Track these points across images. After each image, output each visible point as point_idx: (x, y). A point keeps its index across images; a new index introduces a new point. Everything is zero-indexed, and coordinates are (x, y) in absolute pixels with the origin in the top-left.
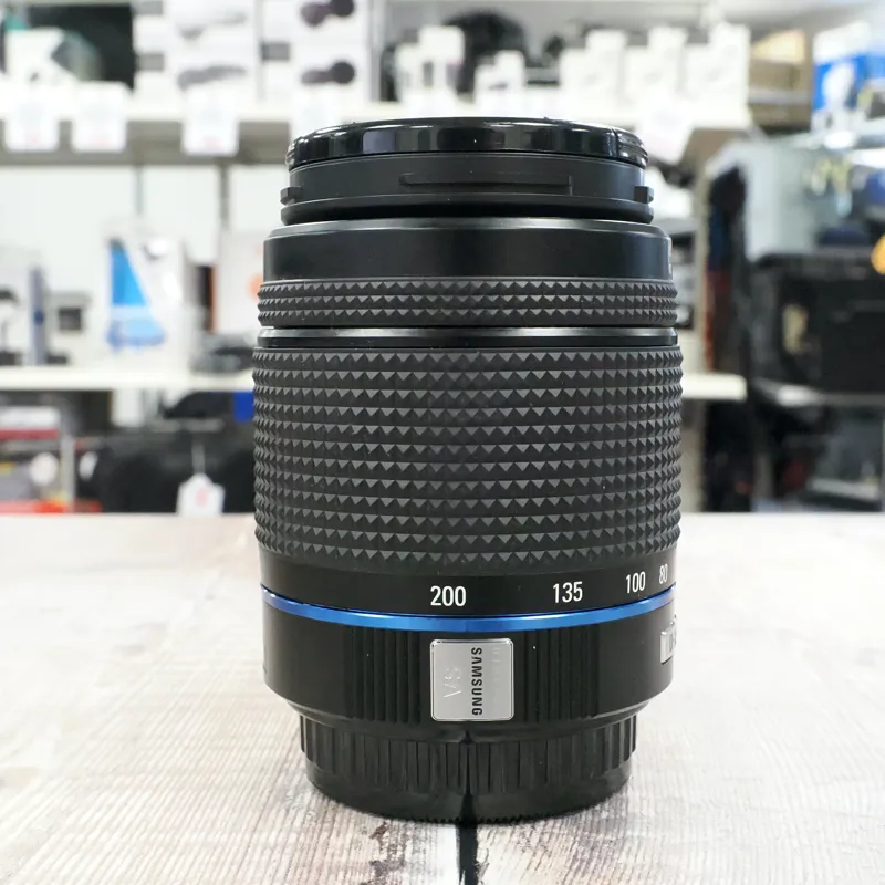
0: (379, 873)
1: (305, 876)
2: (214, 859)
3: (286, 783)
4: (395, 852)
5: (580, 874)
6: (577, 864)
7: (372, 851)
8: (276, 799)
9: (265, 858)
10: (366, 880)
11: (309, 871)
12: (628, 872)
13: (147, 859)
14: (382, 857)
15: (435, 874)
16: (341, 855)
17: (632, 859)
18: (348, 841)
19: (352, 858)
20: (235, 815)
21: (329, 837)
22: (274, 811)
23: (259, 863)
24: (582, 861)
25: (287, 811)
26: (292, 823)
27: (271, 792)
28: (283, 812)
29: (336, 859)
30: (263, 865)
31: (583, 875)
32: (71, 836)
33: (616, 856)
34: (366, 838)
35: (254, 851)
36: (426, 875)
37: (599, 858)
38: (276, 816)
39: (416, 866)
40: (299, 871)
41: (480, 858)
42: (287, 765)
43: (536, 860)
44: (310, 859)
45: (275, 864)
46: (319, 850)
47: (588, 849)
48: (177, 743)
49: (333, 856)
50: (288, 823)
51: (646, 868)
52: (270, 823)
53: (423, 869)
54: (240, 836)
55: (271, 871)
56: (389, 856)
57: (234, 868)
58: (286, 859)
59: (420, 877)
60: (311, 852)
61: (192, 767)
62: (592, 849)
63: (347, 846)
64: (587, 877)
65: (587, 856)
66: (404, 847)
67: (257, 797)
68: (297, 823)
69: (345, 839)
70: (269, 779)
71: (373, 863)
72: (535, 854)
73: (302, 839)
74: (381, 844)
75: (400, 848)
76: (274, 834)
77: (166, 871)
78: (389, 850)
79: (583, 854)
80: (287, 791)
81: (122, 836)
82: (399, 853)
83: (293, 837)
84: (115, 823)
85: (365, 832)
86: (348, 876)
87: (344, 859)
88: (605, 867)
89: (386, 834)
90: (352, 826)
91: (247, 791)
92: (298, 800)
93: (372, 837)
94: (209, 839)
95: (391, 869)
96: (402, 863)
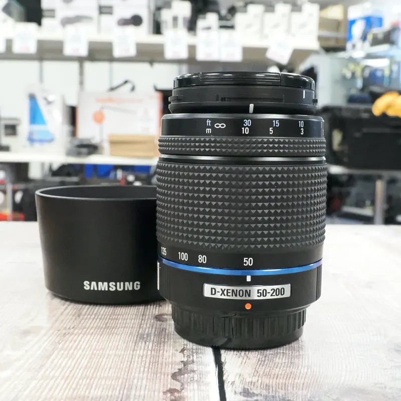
0: (185, 365)
1: (156, 366)
2: (120, 360)
3: (143, 332)
4: (190, 358)
5: (261, 366)
6: (260, 362)
7: (180, 357)
8: (140, 338)
9: (140, 360)
10: (180, 368)
11: (158, 365)
12: (279, 365)
13: (94, 360)
14: (185, 359)
15: (206, 366)
16: (169, 359)
17: (281, 360)
18: (171, 354)
19: (173, 360)
20: (125, 344)
21: (163, 352)
22: (140, 343)
23: (138, 361)
24: (262, 361)
25: (145, 343)
26: (148, 347)
27: (137, 335)
28: (144, 343)
29: (167, 360)
30: (139, 362)
31: (263, 366)
32: (62, 352)
33: (275, 359)
34: (178, 353)
35: (135, 357)
36: (203, 366)
37: (268, 360)
38: (142, 345)
39: (199, 363)
40: (154, 364)
41: (223, 360)
42: (142, 325)
43: (244, 361)
44: (157, 360)
45: (144, 362)
46: (160, 357)
47: (264, 357)
48: (96, 317)
49: (166, 359)
50: (146, 347)
51: (286, 364)
52: (139, 347)
53: (201, 364)
54: (128, 352)
55: (143, 364)
56: (188, 359)
57: (129, 363)
58: (148, 360)
59: (201, 367)
60: (157, 358)
61: (104, 326)
62: (265, 357)
63: (171, 356)
64: (264, 367)
65: (263, 359)
66: (193, 356)
67: (133, 338)
68: (150, 348)
69: (169, 352)
70: (136, 330)
71: (182, 362)
72: (243, 359)
73: (153, 353)
74: (184, 355)
75: (191, 356)
76: (142, 351)
77: (103, 364)
78: (187, 357)
79: (262, 359)
80: (144, 335)
81: (83, 351)
82: (191, 358)
83: (149, 352)
84: (79, 347)
85: (177, 351)
86: (173, 366)
87: (170, 360)
88: (271, 363)
89: (186, 351)
90: (171, 348)
91: (128, 335)
92: (149, 338)
93: (180, 352)
94: (117, 353)
95: (190, 364)
96: (193, 362)
